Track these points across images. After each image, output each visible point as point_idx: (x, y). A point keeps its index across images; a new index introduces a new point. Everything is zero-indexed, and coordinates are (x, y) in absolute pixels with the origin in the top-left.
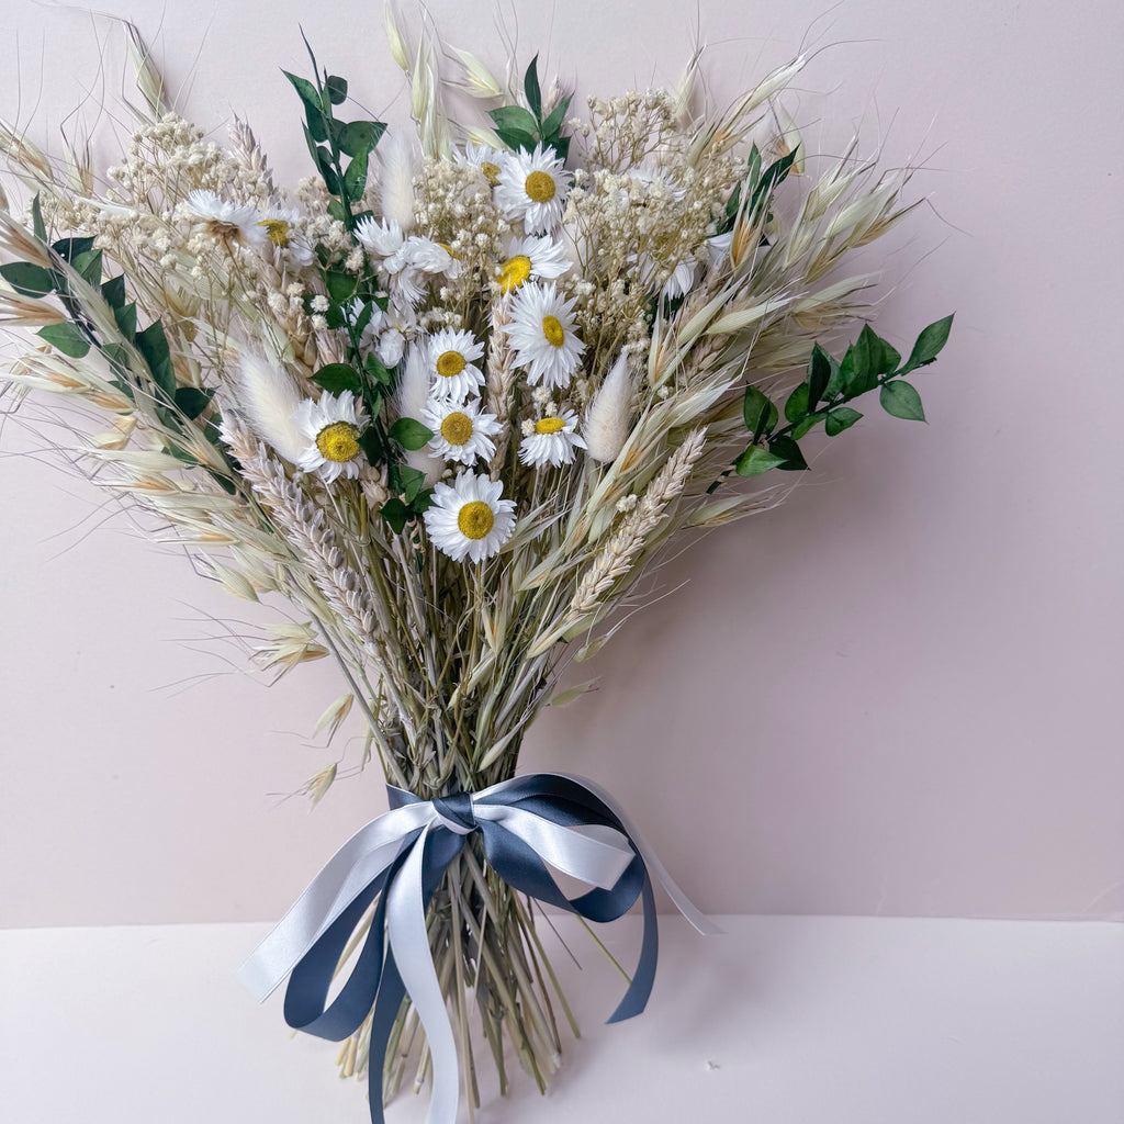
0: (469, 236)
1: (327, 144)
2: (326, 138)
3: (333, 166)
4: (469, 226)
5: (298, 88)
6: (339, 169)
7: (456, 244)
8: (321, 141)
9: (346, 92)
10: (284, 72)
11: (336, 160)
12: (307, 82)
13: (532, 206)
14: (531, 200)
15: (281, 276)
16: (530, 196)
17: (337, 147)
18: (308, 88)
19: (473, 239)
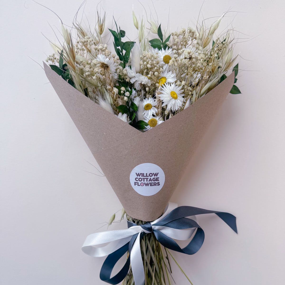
0: (153, 73)
1: (119, 48)
2: (119, 46)
3: (121, 53)
4: (152, 70)
5: (112, 33)
6: (123, 54)
7: (149, 75)
8: (118, 46)
9: (125, 34)
10: (109, 29)
11: (122, 52)
12: (115, 32)
13: (165, 65)
14: (164, 63)
15: (111, 82)
16: (164, 62)
17: (122, 48)
18: (115, 33)
19: (154, 74)
